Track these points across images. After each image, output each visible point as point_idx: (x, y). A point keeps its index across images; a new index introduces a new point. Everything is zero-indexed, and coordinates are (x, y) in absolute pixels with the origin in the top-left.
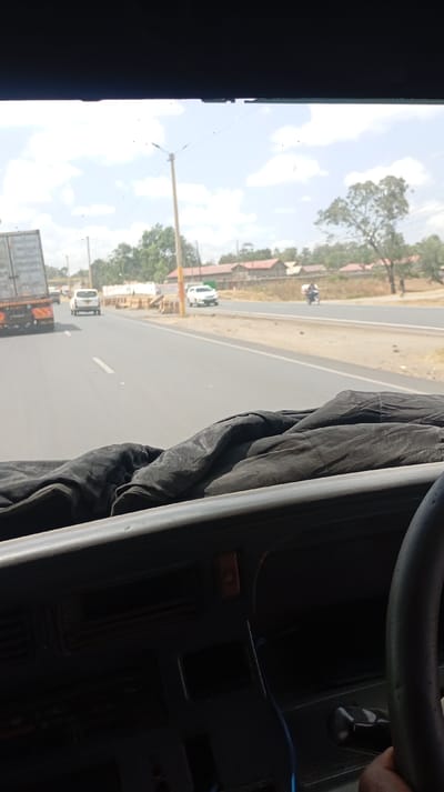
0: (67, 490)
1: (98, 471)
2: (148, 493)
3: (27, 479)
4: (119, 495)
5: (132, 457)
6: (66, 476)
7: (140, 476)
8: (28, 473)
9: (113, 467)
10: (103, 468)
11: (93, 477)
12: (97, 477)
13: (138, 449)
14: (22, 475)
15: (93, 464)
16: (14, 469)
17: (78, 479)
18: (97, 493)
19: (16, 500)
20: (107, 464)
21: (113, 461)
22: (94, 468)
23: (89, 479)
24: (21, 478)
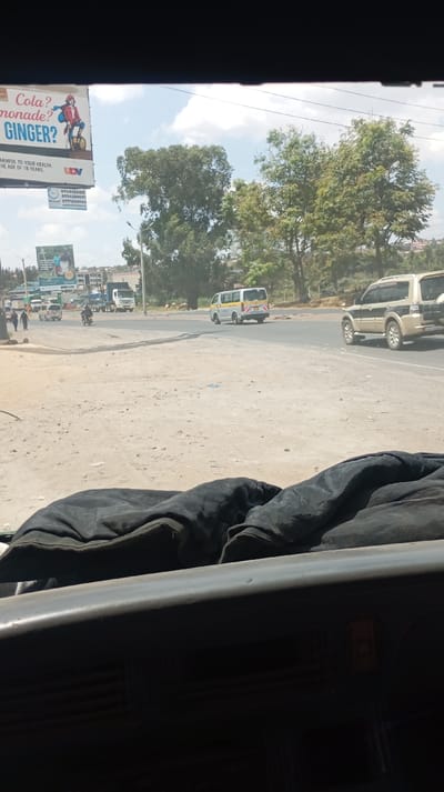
0: (177, 526)
1: (211, 508)
2: (264, 536)
3: (132, 510)
4: (232, 536)
5: (247, 494)
6: (177, 511)
7: (256, 516)
8: (134, 503)
9: (226, 503)
10: (216, 504)
11: (205, 514)
12: (211, 514)
13: (252, 485)
14: (127, 504)
15: (205, 499)
16: (118, 498)
17: (190, 515)
18: (208, 532)
19: (121, 534)
20: (222, 499)
21: (227, 498)
22: (207, 504)
23: (200, 516)
24: (126, 509)
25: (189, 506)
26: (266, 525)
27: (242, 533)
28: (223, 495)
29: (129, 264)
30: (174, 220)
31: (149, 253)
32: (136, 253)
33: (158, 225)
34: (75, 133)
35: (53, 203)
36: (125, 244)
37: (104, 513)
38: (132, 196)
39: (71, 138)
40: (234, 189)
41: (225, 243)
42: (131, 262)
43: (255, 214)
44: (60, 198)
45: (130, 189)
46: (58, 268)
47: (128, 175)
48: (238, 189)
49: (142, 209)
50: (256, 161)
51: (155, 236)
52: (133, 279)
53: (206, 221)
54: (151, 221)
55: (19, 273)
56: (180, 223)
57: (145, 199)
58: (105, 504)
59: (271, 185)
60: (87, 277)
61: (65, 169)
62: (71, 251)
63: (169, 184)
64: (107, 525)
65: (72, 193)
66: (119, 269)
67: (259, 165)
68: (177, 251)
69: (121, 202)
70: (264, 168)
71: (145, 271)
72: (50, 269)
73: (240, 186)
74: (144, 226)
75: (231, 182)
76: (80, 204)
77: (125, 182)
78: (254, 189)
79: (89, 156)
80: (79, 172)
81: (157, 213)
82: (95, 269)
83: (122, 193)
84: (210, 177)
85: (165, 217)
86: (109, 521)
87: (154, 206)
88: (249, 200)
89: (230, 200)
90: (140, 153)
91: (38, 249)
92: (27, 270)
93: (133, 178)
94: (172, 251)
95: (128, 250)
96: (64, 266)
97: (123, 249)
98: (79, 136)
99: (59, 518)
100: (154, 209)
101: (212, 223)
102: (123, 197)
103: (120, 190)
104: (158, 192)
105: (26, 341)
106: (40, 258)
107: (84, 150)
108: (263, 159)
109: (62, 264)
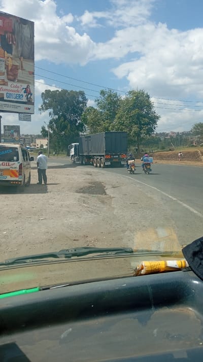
29: (43, 136)
30: (62, 119)
31: (52, 132)
32: (47, 132)
33: (56, 121)
34: (29, 97)
36: (42, 128)
38: (47, 109)
39: (27, 98)
41: (83, 130)
45: (46, 106)
46: (13, 135)
47: (46, 100)
49: (50, 114)
51: (55, 125)
52: (45, 142)
53: (76, 121)
54: (53, 119)
56: (64, 121)
57: (51, 110)
59: (101, 110)
60: (24, 139)
62: (19, 128)
66: (39, 137)
67: (97, 103)
68: (64, 132)
69: (42, 111)
70: (99, 103)
71: (50, 139)
72: (9, 135)
74: (51, 122)
75: (87, 105)
76: (29, 119)
77: (45, 103)
79: (33, 104)
80: (29, 109)
81: (57, 116)
83: (43, 107)
84: (79, 102)
85: (59, 118)
87: (55, 113)
91: (5, 126)
93: (48, 101)
94: (62, 132)
95: (44, 130)
96: (15, 134)
98: (30, 98)
100: (55, 115)
101: (78, 122)
102: (43, 109)
106: (5, 130)
107: (31, 102)
108: (98, 101)
109: (14, 133)
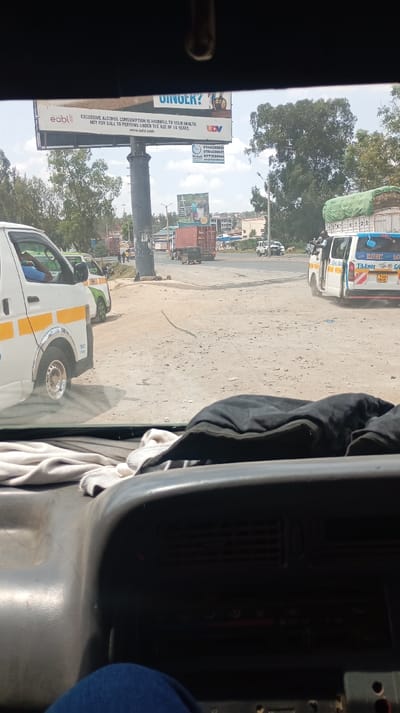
25: (323, 411)
26: (384, 432)
27: (364, 436)
28: (347, 406)
29: (256, 210)
30: (298, 169)
31: (274, 200)
32: (264, 200)
33: (284, 175)
34: (218, 96)
35: (197, 158)
36: (253, 192)
37: (254, 413)
38: (262, 149)
39: (214, 99)
40: (356, 140)
41: (343, 190)
42: (258, 209)
43: (376, 164)
44: (202, 154)
45: (261, 142)
46: (195, 214)
47: (260, 130)
48: (360, 140)
49: (271, 160)
50: (380, 113)
51: (280, 184)
52: (259, 225)
53: (328, 170)
54: (277, 171)
55: (162, 218)
56: (303, 173)
57: (272, 152)
58: (255, 406)
59: (394, 135)
60: (219, 221)
61: (208, 127)
62: (207, 199)
63: (295, 137)
64: (258, 421)
65: (212, 149)
66: (247, 215)
67: (383, 117)
68: (300, 199)
69: (252, 154)
70: (388, 118)
71: (271, 217)
73: (362, 136)
74: (271, 177)
75: (355, 131)
76: (219, 158)
77: (257, 136)
78: (376, 140)
79: (228, 114)
80: (219, 129)
81: (285, 164)
82: (226, 214)
83: (253, 146)
84: (334, 128)
85: (290, 167)
86: (260, 419)
87: (281, 157)
88: (371, 151)
89: (353, 151)
90: (272, 108)
91: (179, 197)
92: (169, 215)
93: (264, 131)
94: (296, 199)
95: (256, 198)
96: (200, 212)
97: (252, 196)
98: (221, 98)
99: (222, 414)
100: (281, 161)
101: (333, 172)
102: (253, 150)
103: (252, 145)
104: (286, 144)
105: (169, 278)
106: (180, 205)
107: (225, 109)
108: (387, 111)
109: (198, 210)
